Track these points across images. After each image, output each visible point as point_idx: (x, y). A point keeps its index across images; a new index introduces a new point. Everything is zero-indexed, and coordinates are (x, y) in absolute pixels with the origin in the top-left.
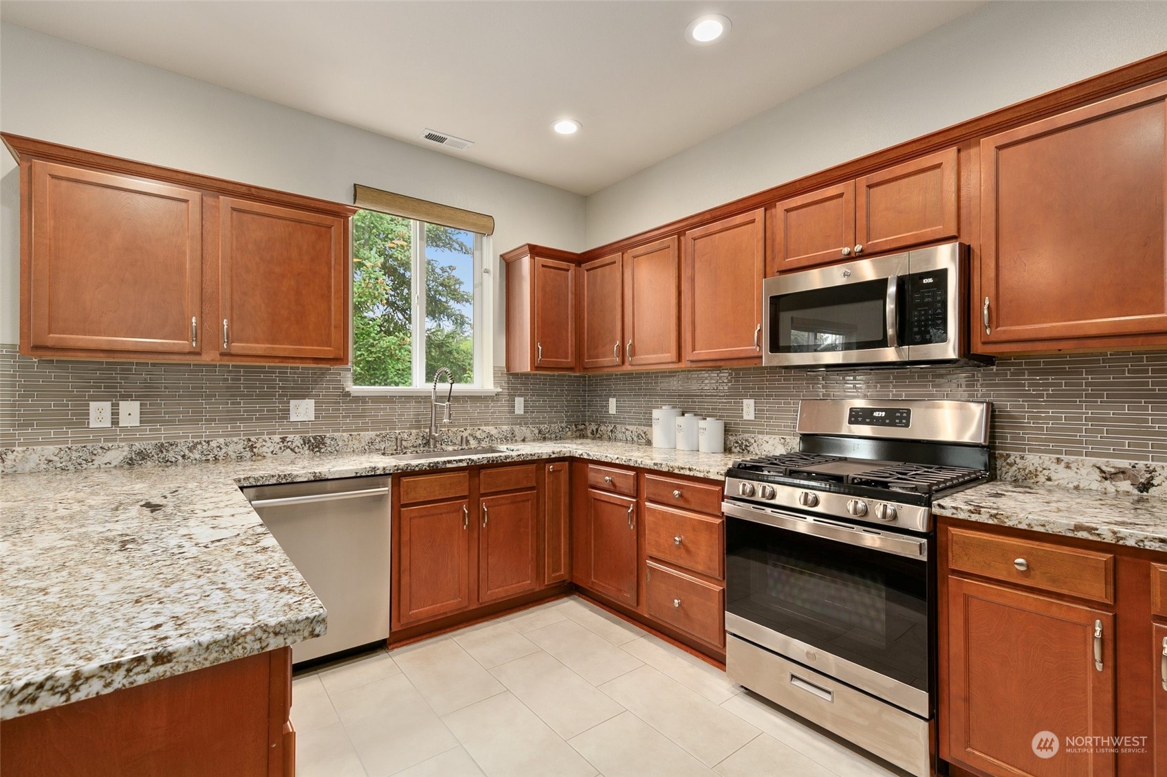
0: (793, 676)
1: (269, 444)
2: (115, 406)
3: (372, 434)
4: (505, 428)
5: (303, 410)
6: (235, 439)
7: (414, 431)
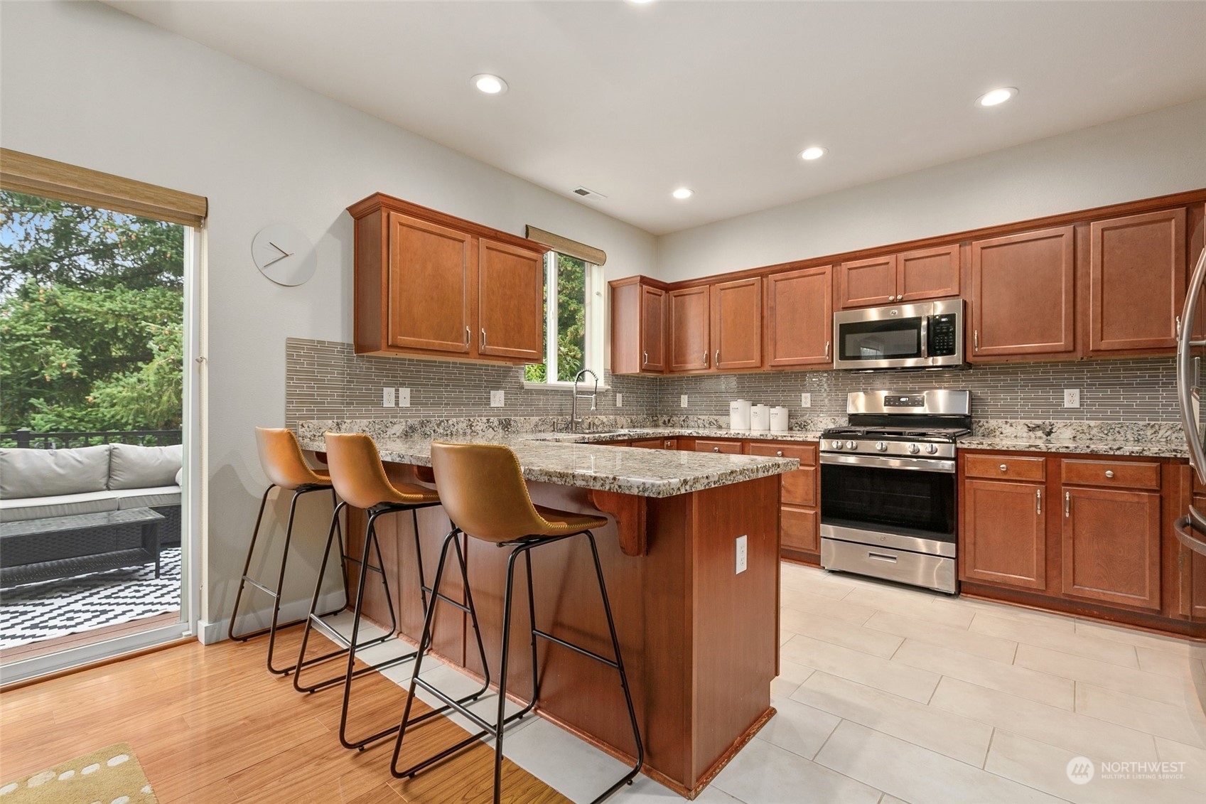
0: (871, 554)
1: (480, 424)
2: (397, 391)
3: (537, 419)
4: (611, 417)
5: (498, 399)
6: (462, 419)
7: (560, 418)
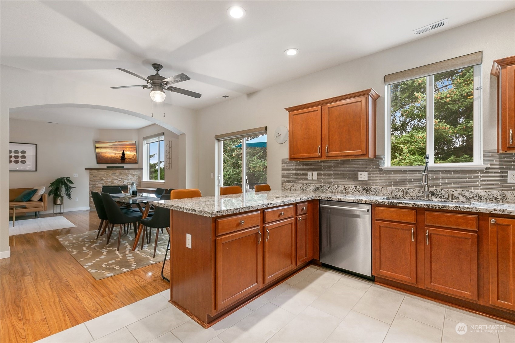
1: (351, 188)
2: (312, 173)
5: (363, 176)
6: (340, 186)
